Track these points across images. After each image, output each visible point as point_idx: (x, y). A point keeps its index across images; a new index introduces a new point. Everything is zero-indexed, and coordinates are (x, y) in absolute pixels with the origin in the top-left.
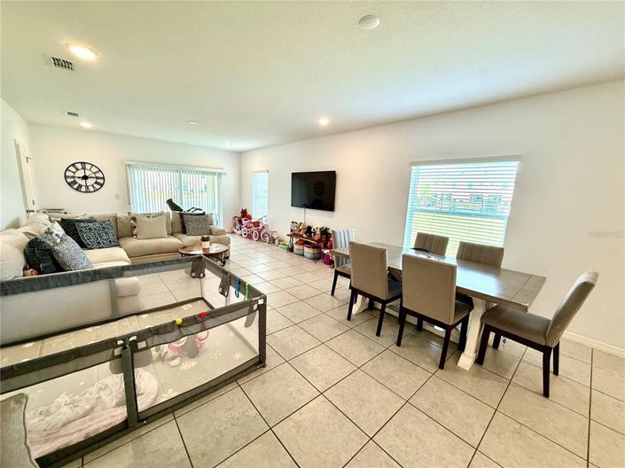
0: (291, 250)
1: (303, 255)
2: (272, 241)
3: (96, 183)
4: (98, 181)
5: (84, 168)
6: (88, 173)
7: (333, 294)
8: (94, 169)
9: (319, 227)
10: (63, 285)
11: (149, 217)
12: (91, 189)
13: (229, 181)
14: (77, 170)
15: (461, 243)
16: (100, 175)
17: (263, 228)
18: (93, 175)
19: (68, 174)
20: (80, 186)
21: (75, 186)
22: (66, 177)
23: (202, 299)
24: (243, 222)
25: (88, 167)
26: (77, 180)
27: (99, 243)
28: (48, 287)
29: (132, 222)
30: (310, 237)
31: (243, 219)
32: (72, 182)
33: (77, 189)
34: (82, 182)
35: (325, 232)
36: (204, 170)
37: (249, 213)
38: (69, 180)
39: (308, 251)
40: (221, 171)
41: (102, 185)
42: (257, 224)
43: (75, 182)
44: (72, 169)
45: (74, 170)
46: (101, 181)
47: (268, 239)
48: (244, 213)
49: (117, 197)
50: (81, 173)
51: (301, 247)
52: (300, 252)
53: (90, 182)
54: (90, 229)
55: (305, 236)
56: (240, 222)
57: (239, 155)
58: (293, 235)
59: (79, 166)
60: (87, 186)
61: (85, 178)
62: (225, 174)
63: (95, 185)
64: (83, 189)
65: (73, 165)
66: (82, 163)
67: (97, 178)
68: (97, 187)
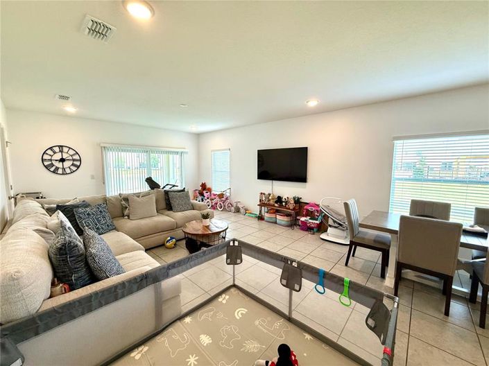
0: (261, 218)
1: (276, 223)
2: (238, 210)
3: (73, 165)
4: (75, 163)
5: (61, 151)
6: (65, 156)
7: (346, 264)
8: (71, 152)
9: (291, 196)
10: (107, 303)
11: (138, 197)
12: (68, 171)
13: (190, 159)
14: (55, 153)
15: (477, 209)
16: (76, 157)
17: (227, 199)
18: (71, 158)
19: (46, 157)
20: (57, 168)
21: (52, 169)
22: (43, 160)
23: (234, 286)
24: (205, 194)
25: (65, 150)
26: (54, 162)
27: (98, 229)
28: (90, 310)
29: (123, 202)
30: (281, 206)
31: (204, 192)
32: (49, 165)
33: (54, 172)
34: (59, 165)
35: (297, 201)
36: (168, 149)
37: (208, 186)
38: (46, 163)
39: (281, 219)
40: (182, 150)
41: (78, 167)
42: (221, 196)
43: (52, 165)
44: (50, 152)
45: (52, 153)
46: (78, 163)
47: (233, 208)
48: (204, 186)
49: (93, 177)
50: (58, 156)
51: (273, 216)
52: (273, 220)
53: (67, 164)
54: (88, 214)
55: (276, 205)
56: (202, 194)
57: (198, 136)
58: (262, 204)
59: (57, 149)
60: (64, 169)
61: (62, 160)
62: (187, 153)
63: (72, 167)
64: (60, 171)
65: (51, 148)
66: (60, 146)
67: (74, 160)
68: (74, 168)
